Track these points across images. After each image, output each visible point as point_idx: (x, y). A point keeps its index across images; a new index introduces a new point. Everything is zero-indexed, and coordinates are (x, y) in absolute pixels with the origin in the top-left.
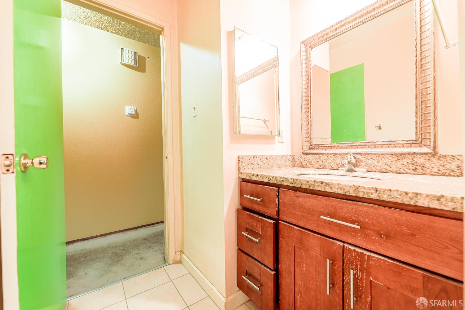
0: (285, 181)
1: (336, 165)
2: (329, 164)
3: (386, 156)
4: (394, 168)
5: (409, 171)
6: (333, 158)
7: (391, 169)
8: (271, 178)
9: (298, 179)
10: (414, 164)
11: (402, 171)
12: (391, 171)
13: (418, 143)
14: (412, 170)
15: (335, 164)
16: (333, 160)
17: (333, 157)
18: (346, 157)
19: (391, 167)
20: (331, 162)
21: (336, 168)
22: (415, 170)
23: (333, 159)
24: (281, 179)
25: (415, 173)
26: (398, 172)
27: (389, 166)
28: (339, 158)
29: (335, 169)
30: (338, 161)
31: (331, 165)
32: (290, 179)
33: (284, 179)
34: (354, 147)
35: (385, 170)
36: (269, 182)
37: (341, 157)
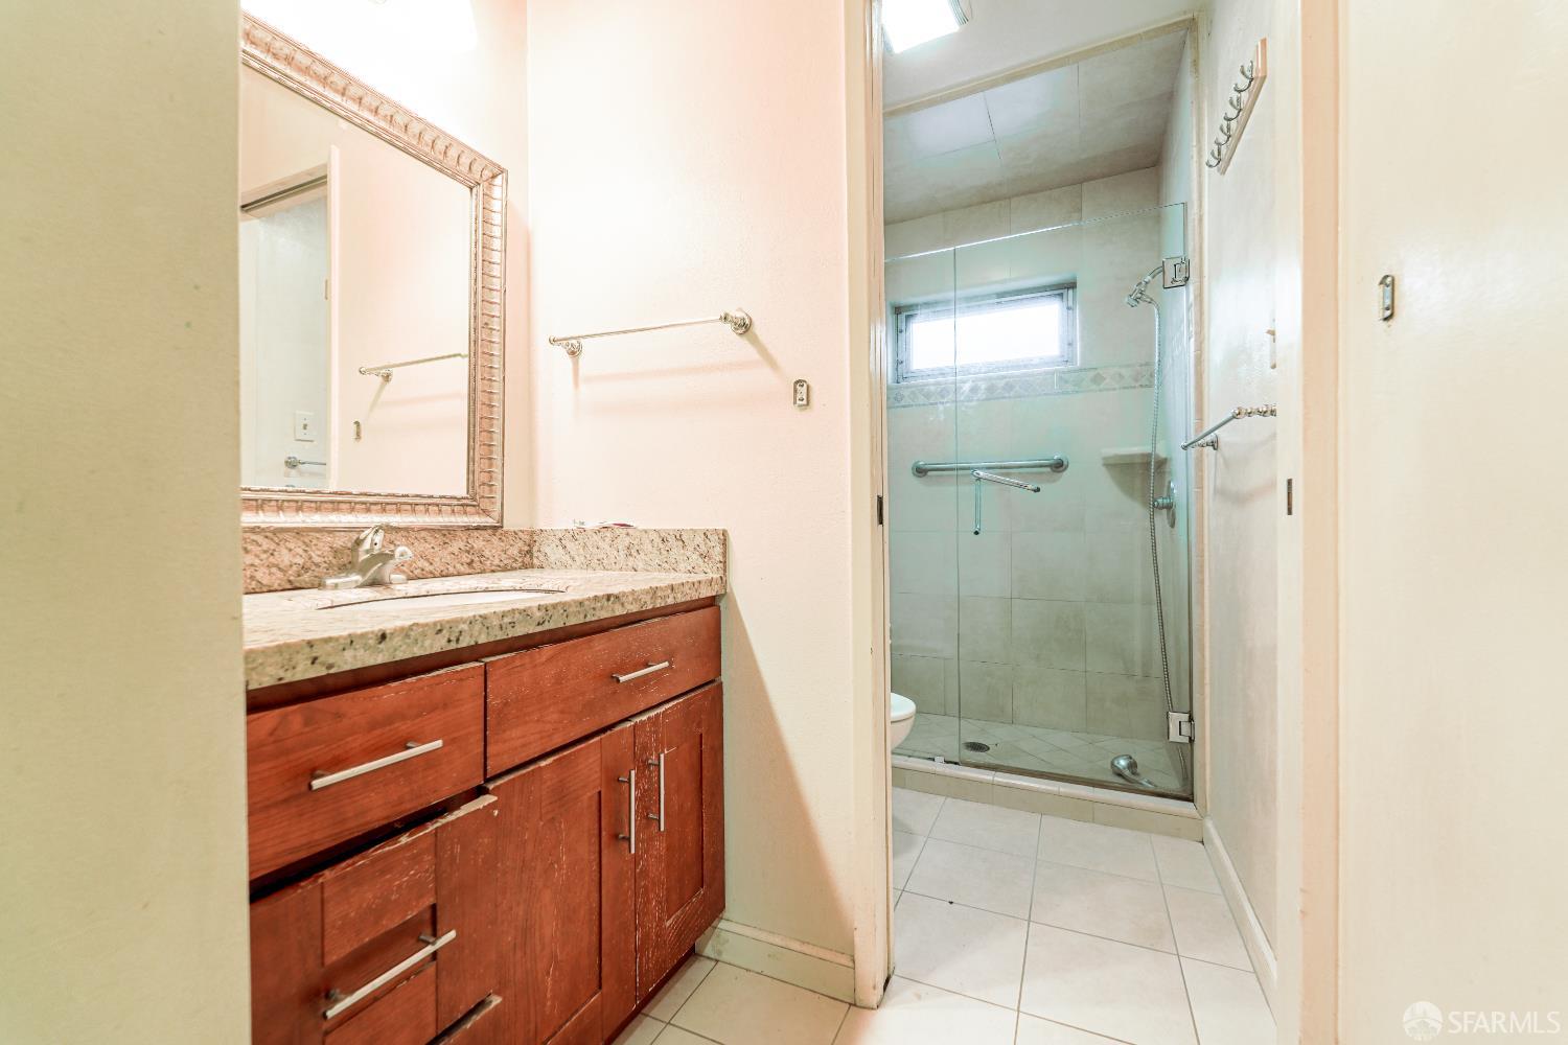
0: (520, 622)
1: (279, 574)
2: (248, 573)
3: (423, 534)
4: (438, 566)
5: (462, 569)
6: (265, 547)
7: (431, 568)
8: (464, 627)
9: (557, 604)
10: (468, 552)
11: (451, 570)
12: (431, 573)
13: (474, 506)
14: (466, 566)
15: (274, 570)
16: (264, 556)
17: (266, 544)
18: (315, 542)
19: (431, 564)
20: (257, 562)
21: (276, 586)
22: (470, 564)
23: (265, 552)
24: (506, 620)
25: (470, 571)
26: (444, 573)
27: (427, 560)
28: (291, 546)
29: (276, 591)
30: (284, 557)
31: (256, 574)
32: (535, 610)
33: (517, 615)
34: (343, 506)
35: (419, 571)
36: (453, 646)
37: (300, 544)
